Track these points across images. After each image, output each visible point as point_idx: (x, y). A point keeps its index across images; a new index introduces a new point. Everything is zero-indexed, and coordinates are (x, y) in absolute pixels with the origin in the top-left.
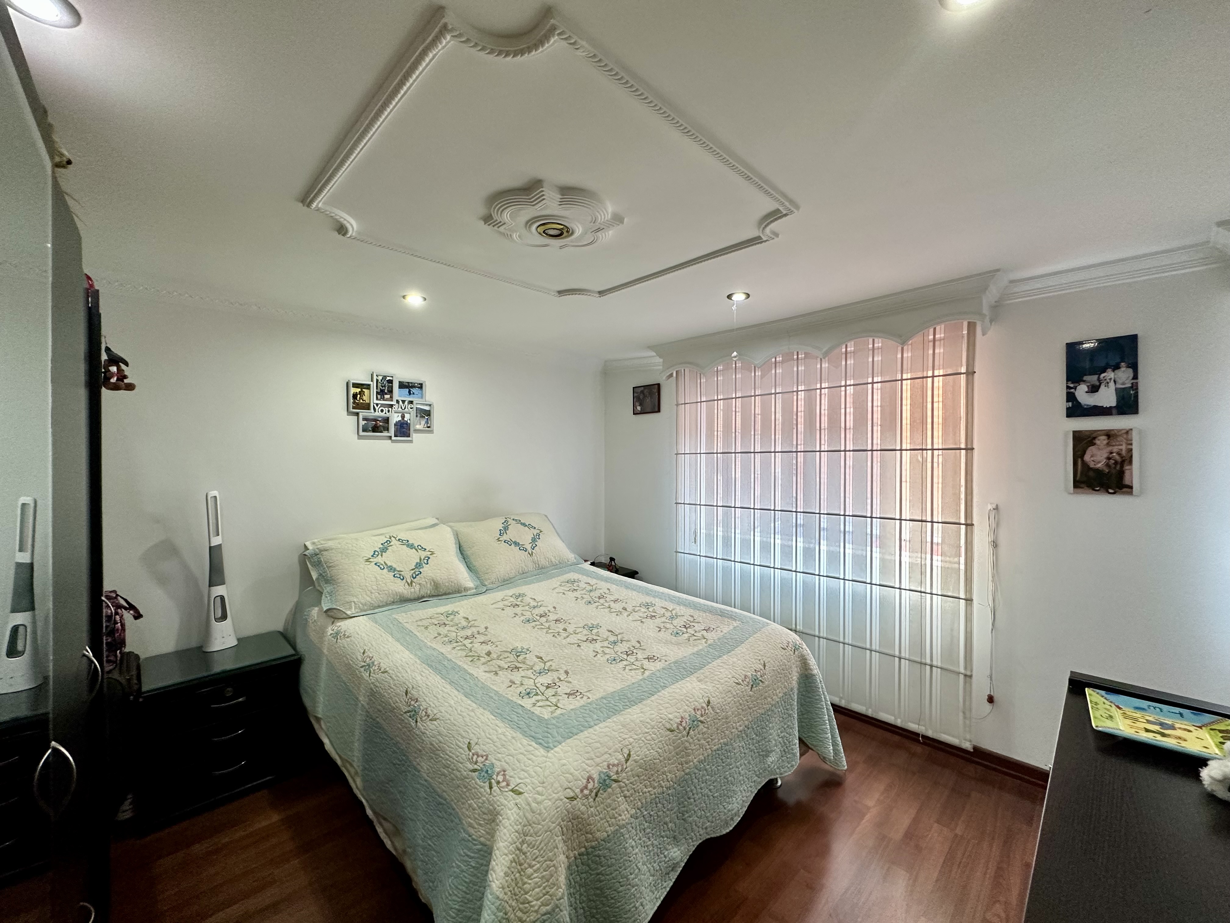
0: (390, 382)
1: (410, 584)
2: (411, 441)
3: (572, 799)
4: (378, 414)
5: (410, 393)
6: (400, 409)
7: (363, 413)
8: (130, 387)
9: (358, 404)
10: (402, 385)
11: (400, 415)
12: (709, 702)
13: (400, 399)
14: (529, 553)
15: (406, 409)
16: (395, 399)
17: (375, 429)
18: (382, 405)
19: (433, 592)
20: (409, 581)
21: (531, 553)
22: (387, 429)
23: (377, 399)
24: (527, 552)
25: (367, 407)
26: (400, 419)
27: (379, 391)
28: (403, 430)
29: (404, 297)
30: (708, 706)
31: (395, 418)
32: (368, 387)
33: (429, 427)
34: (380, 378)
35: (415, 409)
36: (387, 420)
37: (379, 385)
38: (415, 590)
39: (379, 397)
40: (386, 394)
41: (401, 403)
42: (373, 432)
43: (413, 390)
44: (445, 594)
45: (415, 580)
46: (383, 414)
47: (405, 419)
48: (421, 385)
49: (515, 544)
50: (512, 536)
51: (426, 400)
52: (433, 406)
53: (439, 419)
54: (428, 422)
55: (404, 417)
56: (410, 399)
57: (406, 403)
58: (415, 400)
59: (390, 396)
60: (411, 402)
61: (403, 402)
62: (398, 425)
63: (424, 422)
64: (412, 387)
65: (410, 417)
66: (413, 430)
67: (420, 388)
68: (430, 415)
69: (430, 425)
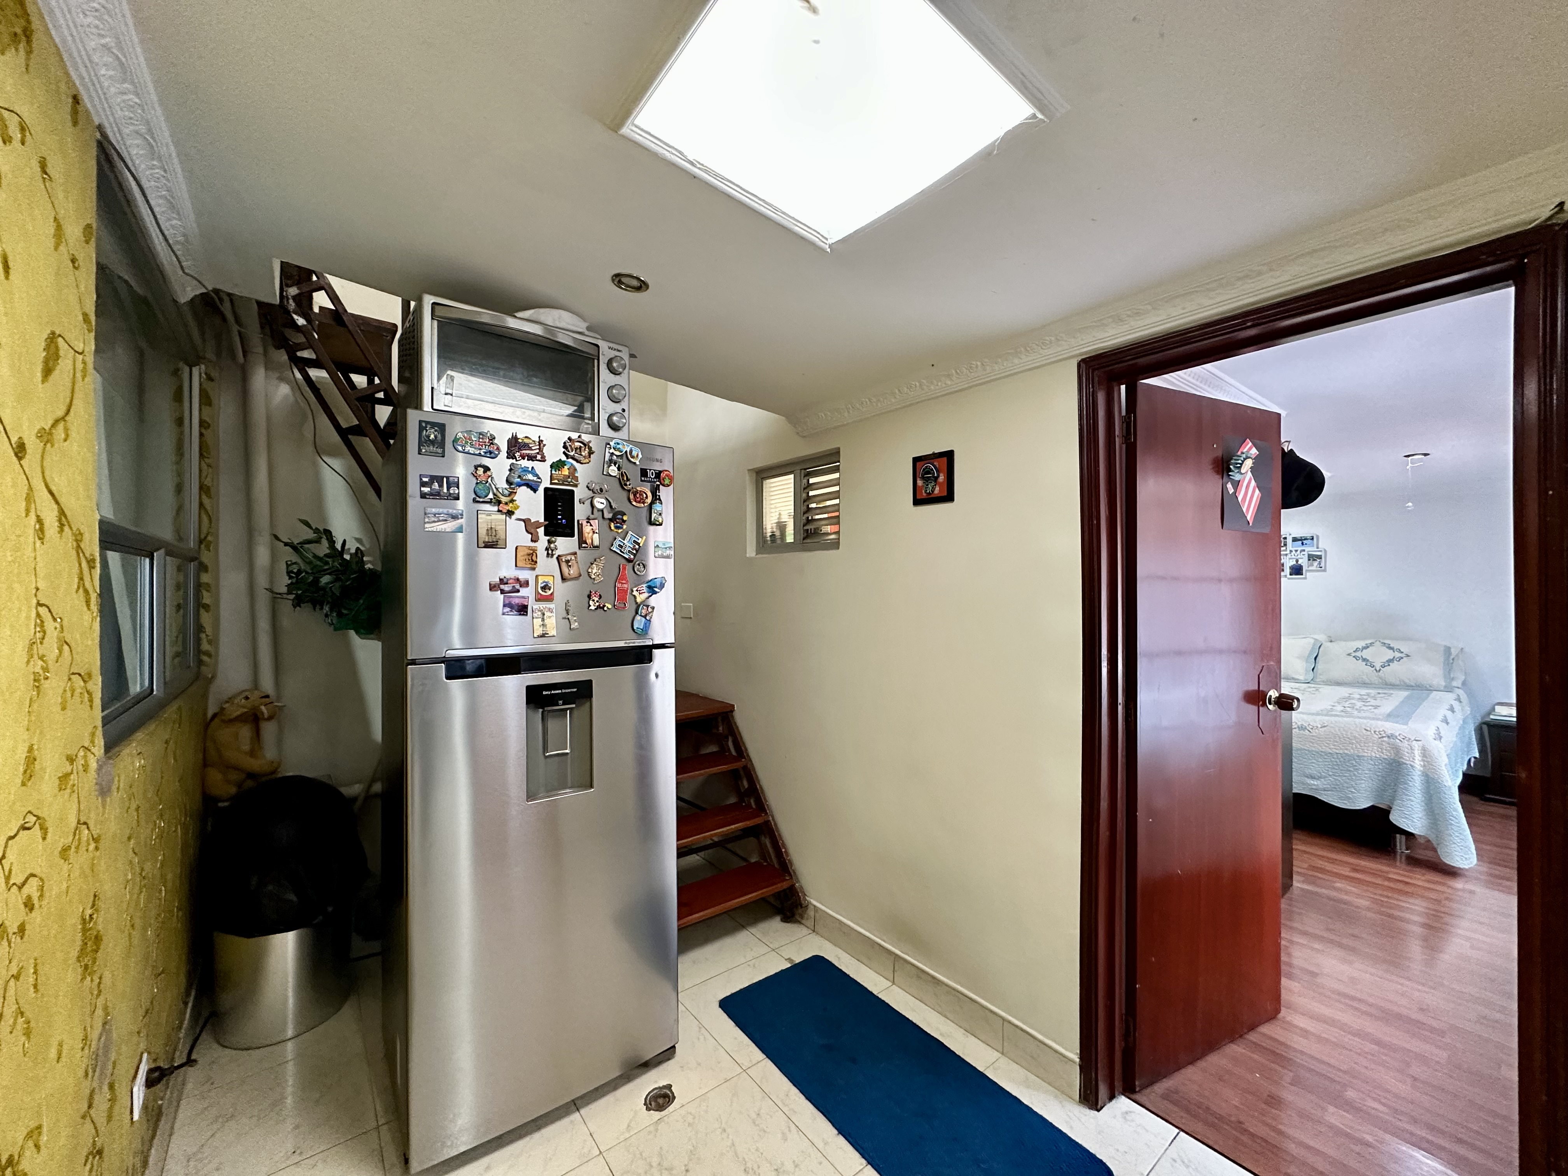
0: (1285, 538)
2: (1305, 578)
5: (1302, 544)
10: (1295, 540)
11: (1295, 560)
13: (1293, 549)
16: (1288, 550)
21: (1378, 670)
22: (1282, 571)
24: (1373, 669)
26: (1295, 563)
28: (1298, 570)
31: (1289, 563)
33: (1322, 569)
35: (1307, 556)
36: (1282, 565)
41: (1294, 552)
43: (1305, 542)
47: (1299, 563)
48: (1313, 537)
49: (1364, 660)
50: (1366, 654)
51: (1318, 548)
52: (1325, 551)
53: (1331, 561)
54: (1320, 564)
55: (1297, 561)
56: (1303, 548)
57: (1299, 552)
58: (1307, 549)
59: (1284, 548)
60: (1304, 550)
61: (1296, 551)
62: (1292, 568)
63: (1316, 564)
64: (1305, 539)
65: (1303, 562)
66: (1306, 571)
67: (1313, 539)
68: (1321, 558)
69: (1323, 565)
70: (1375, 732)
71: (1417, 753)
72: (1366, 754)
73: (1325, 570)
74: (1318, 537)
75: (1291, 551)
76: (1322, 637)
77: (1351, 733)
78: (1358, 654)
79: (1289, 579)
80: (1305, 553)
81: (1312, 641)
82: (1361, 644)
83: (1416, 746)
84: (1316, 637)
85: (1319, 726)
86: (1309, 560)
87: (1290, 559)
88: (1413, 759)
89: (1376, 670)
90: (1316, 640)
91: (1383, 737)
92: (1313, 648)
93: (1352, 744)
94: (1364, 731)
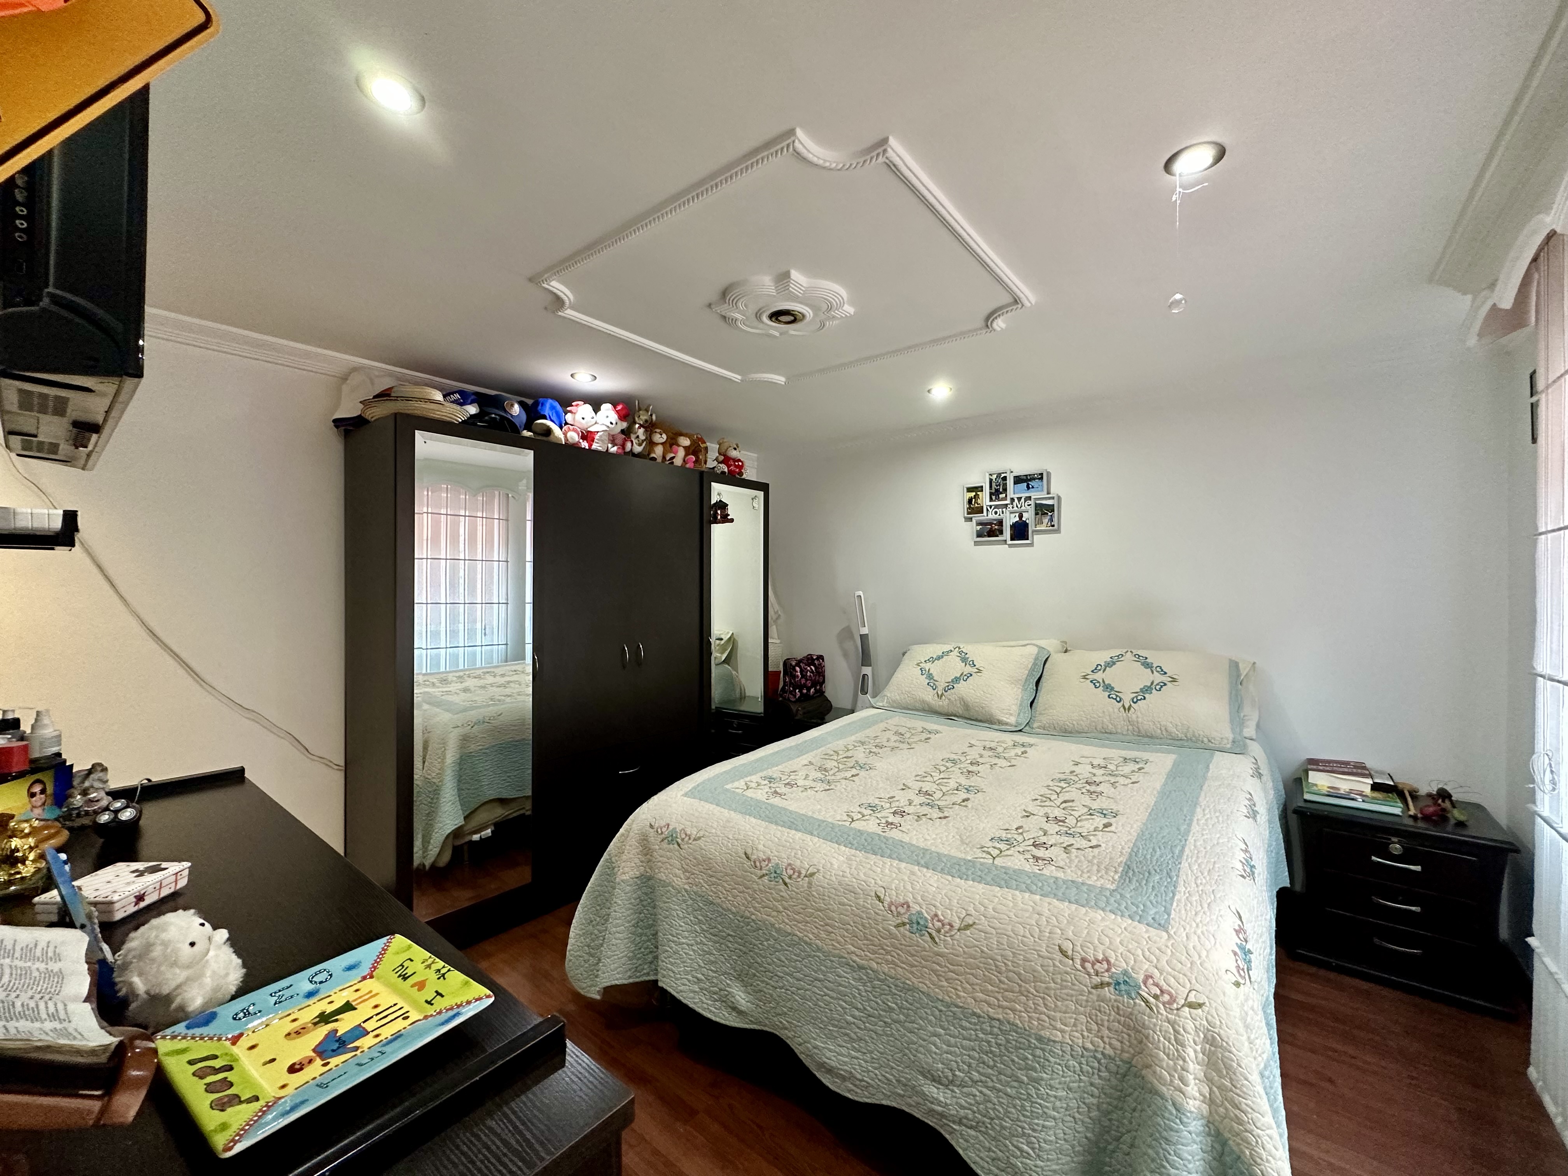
0: (1005, 479)
1: (940, 697)
2: (1032, 545)
3: (651, 826)
4: (992, 516)
5: (1028, 488)
6: (1015, 508)
7: (977, 517)
8: (732, 521)
9: (973, 509)
10: (1018, 480)
11: (1017, 515)
12: (812, 875)
13: (1015, 496)
14: (1123, 706)
15: (1023, 508)
16: (1008, 498)
17: (991, 533)
18: (997, 507)
19: (961, 712)
20: (940, 693)
21: (1127, 707)
22: (1001, 532)
23: (991, 500)
24: (1120, 704)
25: (980, 510)
26: (1017, 519)
27: (993, 491)
28: (1020, 531)
29: (929, 391)
30: (806, 876)
31: (1010, 519)
32: (981, 489)
33: (1054, 528)
34: (994, 477)
35: (1033, 506)
36: (1000, 523)
37: (994, 485)
38: (942, 704)
39: (994, 497)
40: (1001, 493)
41: (1016, 500)
42: (989, 536)
43: (1031, 483)
44: (976, 720)
45: (945, 694)
46: (997, 516)
47: (1024, 519)
48: (1042, 474)
49: (1108, 688)
50: (1109, 676)
51: (1048, 493)
52: (1059, 498)
53: (1067, 515)
54: (1051, 520)
55: (1021, 516)
56: (1027, 495)
57: (1023, 500)
58: (1034, 495)
59: (1004, 495)
60: (1029, 498)
61: (1019, 499)
62: (1014, 527)
63: (1046, 520)
64: (1030, 480)
65: (1029, 516)
66: (1033, 531)
67: (1041, 479)
68: (1053, 511)
69: (1055, 522)
70: (1084, 960)
71: (1192, 1053)
72: (1058, 1036)
73: (1058, 531)
74: (1049, 474)
75: (1012, 500)
76: (1051, 644)
77: (1026, 960)
78: (1099, 676)
79: (1010, 546)
80: (1032, 502)
81: (1035, 650)
82: (1103, 657)
83: (1190, 1026)
84: (1042, 643)
85: (957, 925)
86: (1037, 514)
87: (1011, 513)
88: (1181, 1079)
89: (1124, 706)
90: (1041, 648)
91: (1102, 985)
92: (1035, 664)
93: (1027, 994)
94: (1058, 956)
